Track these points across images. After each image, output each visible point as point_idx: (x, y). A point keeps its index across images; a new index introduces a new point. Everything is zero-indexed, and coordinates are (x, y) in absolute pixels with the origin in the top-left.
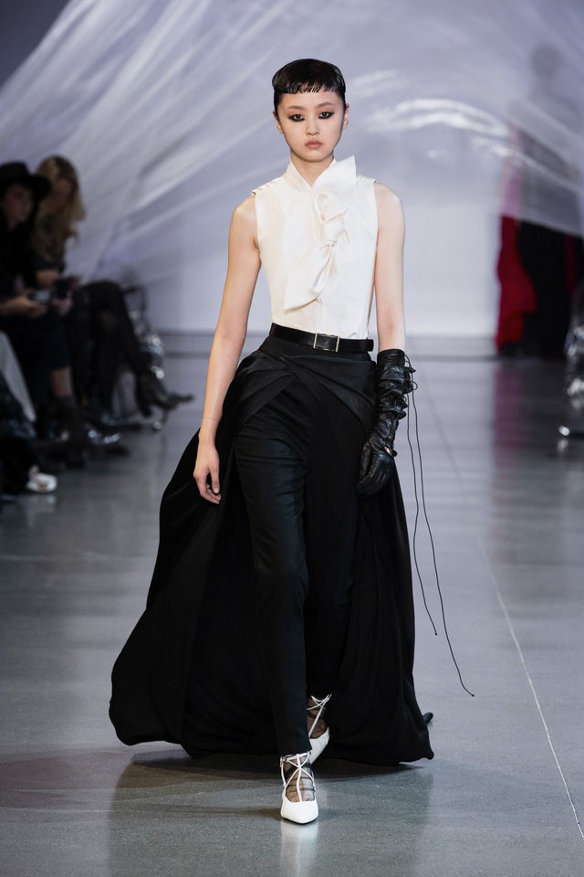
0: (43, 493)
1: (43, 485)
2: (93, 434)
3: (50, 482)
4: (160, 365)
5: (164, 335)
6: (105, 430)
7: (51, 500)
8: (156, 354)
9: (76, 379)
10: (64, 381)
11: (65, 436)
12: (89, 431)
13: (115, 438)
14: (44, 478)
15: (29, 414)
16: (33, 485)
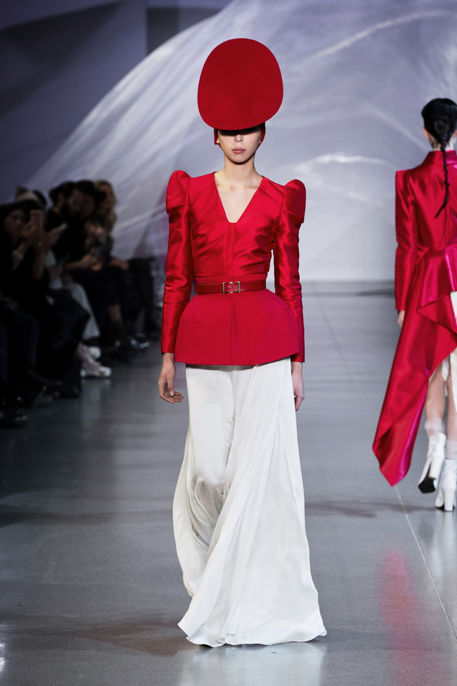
0: (102, 377)
1: (102, 373)
2: (134, 342)
6: (141, 340)
7: (108, 382)
9: (123, 311)
10: (116, 312)
11: (118, 344)
12: (130, 340)
13: (146, 345)
14: (103, 369)
15: (96, 333)
16: (96, 373)
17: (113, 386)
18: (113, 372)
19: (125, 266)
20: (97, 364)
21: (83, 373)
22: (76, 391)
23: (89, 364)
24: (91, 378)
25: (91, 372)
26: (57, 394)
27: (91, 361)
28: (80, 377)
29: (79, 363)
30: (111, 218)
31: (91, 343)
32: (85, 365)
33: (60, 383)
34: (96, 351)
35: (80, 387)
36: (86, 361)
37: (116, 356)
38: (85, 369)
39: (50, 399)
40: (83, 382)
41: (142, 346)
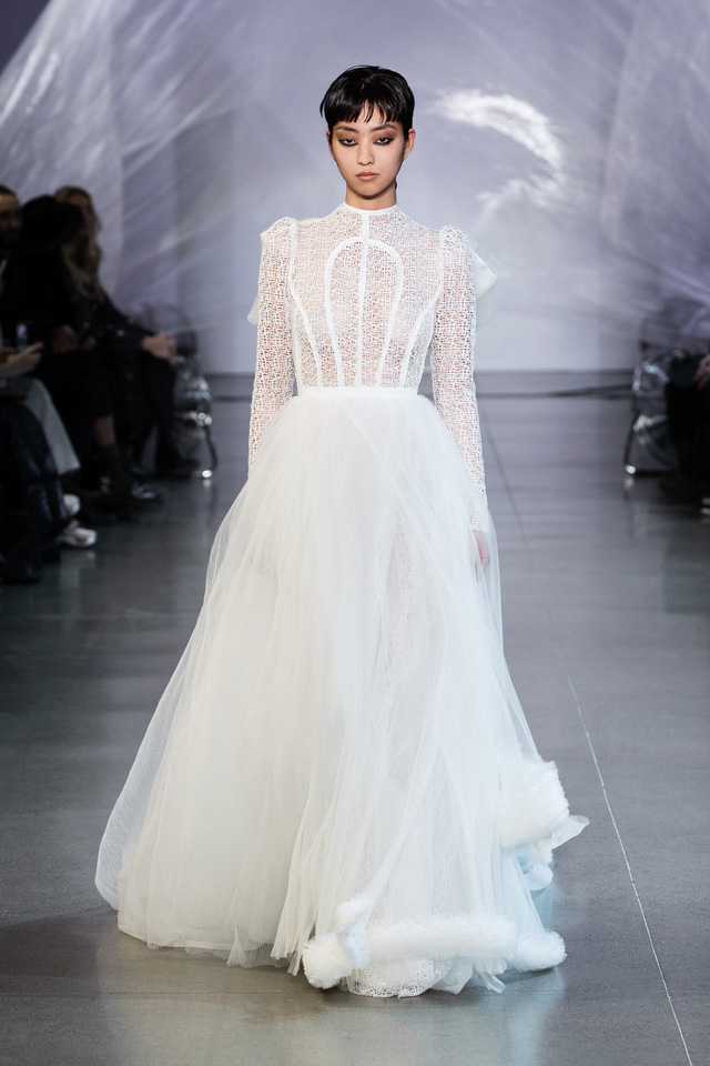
0: (81, 547)
1: (81, 540)
3: (90, 536)
4: (207, 411)
5: (210, 378)
7: (91, 555)
8: (203, 400)
10: (106, 430)
14: (83, 532)
15: (75, 464)
16: (72, 540)
17: (99, 563)
18: (99, 538)
20: (73, 524)
22: (30, 571)
30: (93, 253)
34: (72, 502)
37: (112, 511)
41: (148, 495)
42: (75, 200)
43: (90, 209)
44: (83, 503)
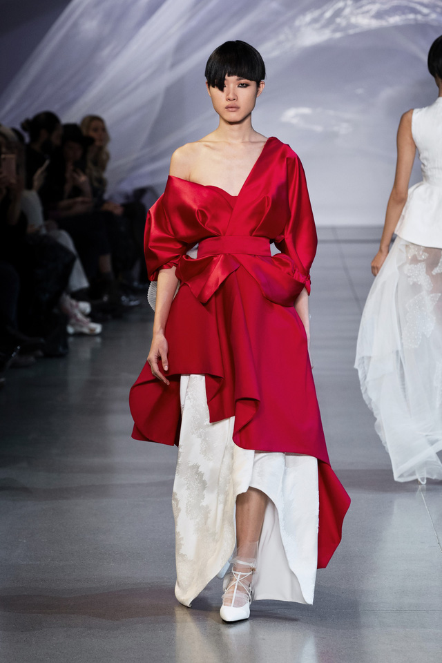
0: (92, 335)
1: (92, 330)
3: (98, 328)
7: (98, 340)
12: (121, 296)
13: (136, 302)
14: (93, 325)
15: (84, 283)
16: (86, 330)
17: (103, 344)
18: (104, 329)
19: (118, 211)
20: (86, 320)
21: (70, 330)
22: (61, 349)
23: (78, 320)
24: (80, 335)
25: (79, 329)
26: (40, 353)
27: (80, 316)
28: (67, 335)
29: (66, 318)
30: (104, 157)
31: (79, 296)
32: (73, 321)
33: (42, 340)
34: (85, 306)
35: (66, 346)
36: (75, 316)
38: (73, 325)
39: (32, 359)
40: (71, 340)
41: (133, 303)
42: (94, 124)
43: (104, 129)
44: (93, 307)
